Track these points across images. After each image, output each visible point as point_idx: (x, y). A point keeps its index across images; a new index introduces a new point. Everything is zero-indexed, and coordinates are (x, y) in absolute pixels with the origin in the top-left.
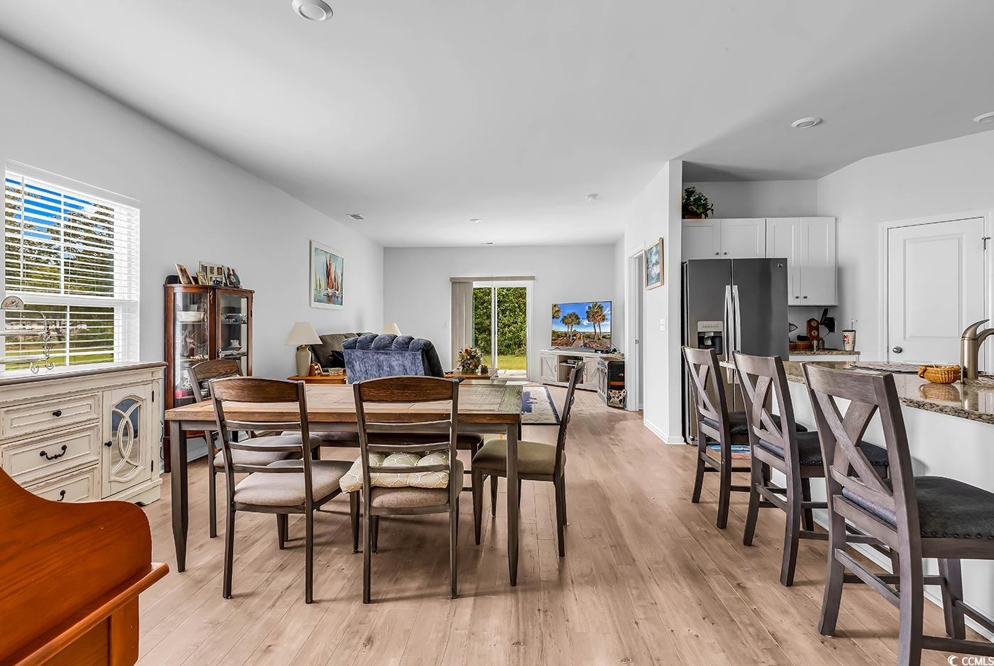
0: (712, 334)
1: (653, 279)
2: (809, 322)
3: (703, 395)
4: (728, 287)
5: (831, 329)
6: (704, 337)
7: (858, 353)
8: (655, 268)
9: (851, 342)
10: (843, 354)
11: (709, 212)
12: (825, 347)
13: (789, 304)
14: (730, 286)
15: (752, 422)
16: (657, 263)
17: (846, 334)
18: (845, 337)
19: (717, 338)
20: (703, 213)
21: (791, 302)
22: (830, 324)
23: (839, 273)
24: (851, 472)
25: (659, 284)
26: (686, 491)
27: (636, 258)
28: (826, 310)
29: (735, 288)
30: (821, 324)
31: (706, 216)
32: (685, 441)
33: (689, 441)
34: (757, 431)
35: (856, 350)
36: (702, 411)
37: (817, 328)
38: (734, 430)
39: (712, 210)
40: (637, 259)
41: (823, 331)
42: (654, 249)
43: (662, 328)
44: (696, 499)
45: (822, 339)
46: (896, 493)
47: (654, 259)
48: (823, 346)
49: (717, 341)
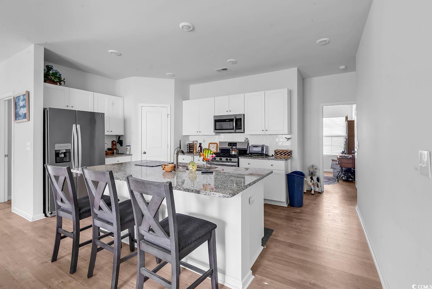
0: (65, 151)
1: (20, 116)
2: (113, 142)
3: (61, 194)
4: (74, 126)
5: (121, 145)
6: (59, 153)
7: (132, 155)
8: (22, 109)
9: (129, 150)
10: (126, 156)
11: (62, 83)
12: (119, 153)
13: (105, 134)
14: (75, 125)
15: (93, 206)
16: (24, 106)
17: (127, 147)
18: (127, 148)
19: (67, 153)
20: (58, 82)
21: (106, 133)
22: (121, 143)
23: (125, 121)
24: (150, 230)
25: (25, 120)
26: (47, 255)
27: (5, 100)
28: (119, 137)
29: (78, 126)
30: (117, 143)
31: (60, 84)
32: (46, 216)
33: (48, 215)
34: (96, 211)
35: (131, 154)
36: (60, 203)
37: (115, 145)
38: (81, 211)
39: (64, 82)
40: (7, 102)
41: (118, 146)
42: (22, 98)
43: (29, 149)
44: (54, 258)
45: (118, 149)
46: (171, 237)
47: (21, 103)
48: (118, 152)
49: (67, 154)
